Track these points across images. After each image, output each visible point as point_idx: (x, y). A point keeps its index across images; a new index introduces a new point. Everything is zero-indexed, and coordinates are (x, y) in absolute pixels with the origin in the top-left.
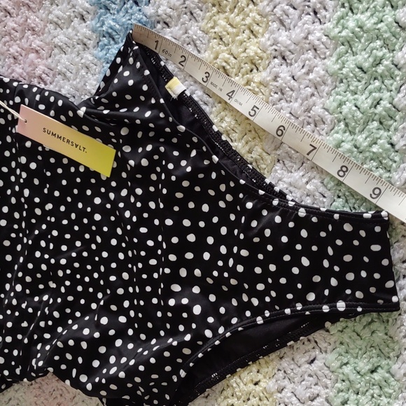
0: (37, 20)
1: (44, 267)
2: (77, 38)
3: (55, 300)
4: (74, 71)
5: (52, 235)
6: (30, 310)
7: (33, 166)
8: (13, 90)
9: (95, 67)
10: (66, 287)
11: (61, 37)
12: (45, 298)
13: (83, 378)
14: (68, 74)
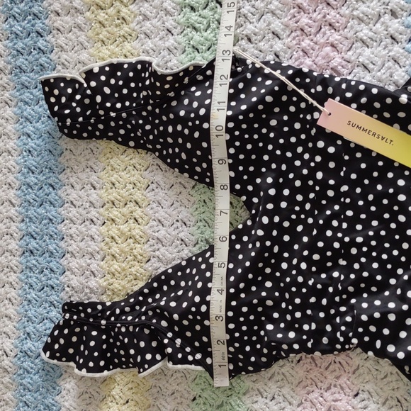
0: (338, 16)
1: (337, 245)
2: (387, 32)
3: (347, 277)
4: (379, 63)
5: (345, 216)
6: (319, 286)
7: (331, 150)
8: (314, 79)
9: (405, 59)
10: (361, 264)
11: (365, 32)
12: (336, 274)
13: (391, 348)
14: (371, 66)
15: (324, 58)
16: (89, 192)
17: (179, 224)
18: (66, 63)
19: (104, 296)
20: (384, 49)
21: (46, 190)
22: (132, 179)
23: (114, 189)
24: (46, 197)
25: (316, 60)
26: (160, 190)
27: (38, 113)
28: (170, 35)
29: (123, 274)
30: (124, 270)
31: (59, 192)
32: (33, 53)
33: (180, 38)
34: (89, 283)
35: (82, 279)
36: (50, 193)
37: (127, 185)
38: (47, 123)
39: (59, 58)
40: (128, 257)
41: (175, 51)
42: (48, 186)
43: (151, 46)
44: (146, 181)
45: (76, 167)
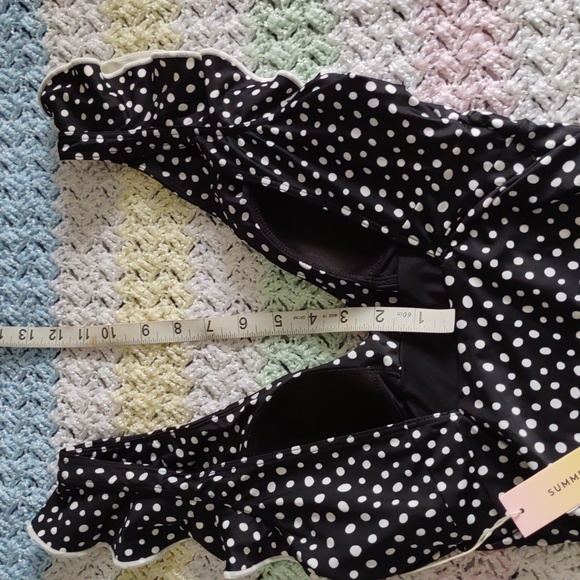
2: (571, 13)
4: (559, 60)
11: (538, 11)
14: (546, 65)
15: (471, 51)
16: (100, 256)
17: (239, 307)
18: (66, 53)
19: (119, 418)
20: (567, 38)
21: (32, 252)
22: (168, 236)
23: (139, 252)
24: (31, 262)
25: (460, 54)
26: (211, 253)
27: (20, 131)
28: (232, 13)
29: (149, 384)
30: (151, 377)
31: (53, 255)
32: (13, 37)
33: (248, 17)
34: (96, 397)
35: (85, 390)
36: (37, 257)
37: (160, 245)
38: (34, 147)
39: (55, 45)
40: (158, 357)
41: (240, 37)
42: (35, 245)
43: (203, 28)
44: (190, 240)
45: (79, 217)
